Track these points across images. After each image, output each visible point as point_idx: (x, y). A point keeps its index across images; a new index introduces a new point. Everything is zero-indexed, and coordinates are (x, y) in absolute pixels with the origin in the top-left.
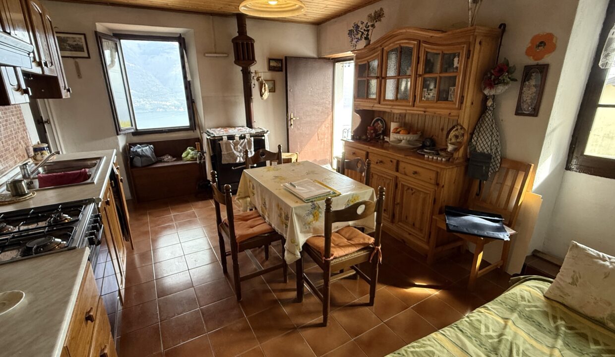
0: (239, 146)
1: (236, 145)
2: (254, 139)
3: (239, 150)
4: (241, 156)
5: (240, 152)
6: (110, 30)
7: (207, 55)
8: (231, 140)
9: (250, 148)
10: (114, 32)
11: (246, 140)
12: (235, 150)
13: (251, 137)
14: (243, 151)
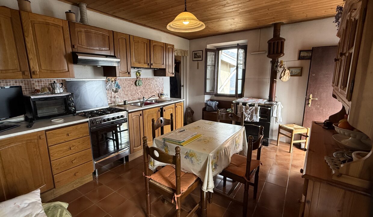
0: (248, 110)
1: (246, 109)
2: (260, 108)
3: (248, 113)
4: (248, 117)
5: (249, 114)
6: (215, 47)
7: (252, 53)
8: (244, 105)
9: (256, 113)
10: (217, 48)
11: (254, 108)
12: (245, 112)
13: (258, 106)
14: (250, 114)
